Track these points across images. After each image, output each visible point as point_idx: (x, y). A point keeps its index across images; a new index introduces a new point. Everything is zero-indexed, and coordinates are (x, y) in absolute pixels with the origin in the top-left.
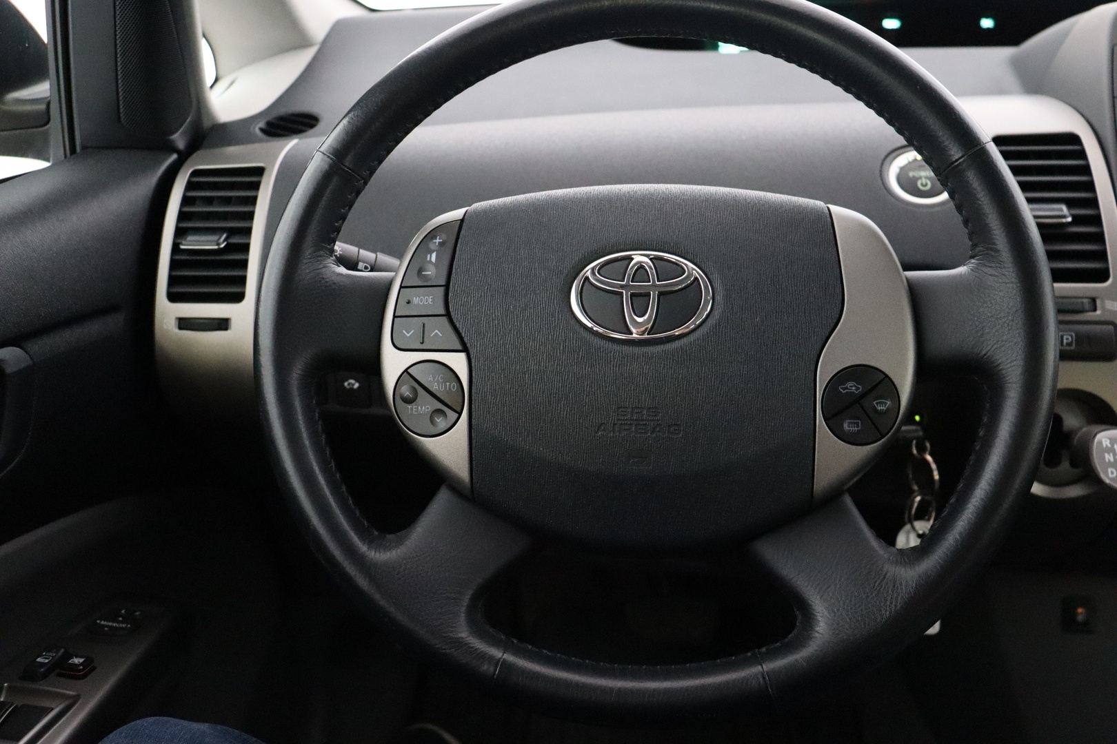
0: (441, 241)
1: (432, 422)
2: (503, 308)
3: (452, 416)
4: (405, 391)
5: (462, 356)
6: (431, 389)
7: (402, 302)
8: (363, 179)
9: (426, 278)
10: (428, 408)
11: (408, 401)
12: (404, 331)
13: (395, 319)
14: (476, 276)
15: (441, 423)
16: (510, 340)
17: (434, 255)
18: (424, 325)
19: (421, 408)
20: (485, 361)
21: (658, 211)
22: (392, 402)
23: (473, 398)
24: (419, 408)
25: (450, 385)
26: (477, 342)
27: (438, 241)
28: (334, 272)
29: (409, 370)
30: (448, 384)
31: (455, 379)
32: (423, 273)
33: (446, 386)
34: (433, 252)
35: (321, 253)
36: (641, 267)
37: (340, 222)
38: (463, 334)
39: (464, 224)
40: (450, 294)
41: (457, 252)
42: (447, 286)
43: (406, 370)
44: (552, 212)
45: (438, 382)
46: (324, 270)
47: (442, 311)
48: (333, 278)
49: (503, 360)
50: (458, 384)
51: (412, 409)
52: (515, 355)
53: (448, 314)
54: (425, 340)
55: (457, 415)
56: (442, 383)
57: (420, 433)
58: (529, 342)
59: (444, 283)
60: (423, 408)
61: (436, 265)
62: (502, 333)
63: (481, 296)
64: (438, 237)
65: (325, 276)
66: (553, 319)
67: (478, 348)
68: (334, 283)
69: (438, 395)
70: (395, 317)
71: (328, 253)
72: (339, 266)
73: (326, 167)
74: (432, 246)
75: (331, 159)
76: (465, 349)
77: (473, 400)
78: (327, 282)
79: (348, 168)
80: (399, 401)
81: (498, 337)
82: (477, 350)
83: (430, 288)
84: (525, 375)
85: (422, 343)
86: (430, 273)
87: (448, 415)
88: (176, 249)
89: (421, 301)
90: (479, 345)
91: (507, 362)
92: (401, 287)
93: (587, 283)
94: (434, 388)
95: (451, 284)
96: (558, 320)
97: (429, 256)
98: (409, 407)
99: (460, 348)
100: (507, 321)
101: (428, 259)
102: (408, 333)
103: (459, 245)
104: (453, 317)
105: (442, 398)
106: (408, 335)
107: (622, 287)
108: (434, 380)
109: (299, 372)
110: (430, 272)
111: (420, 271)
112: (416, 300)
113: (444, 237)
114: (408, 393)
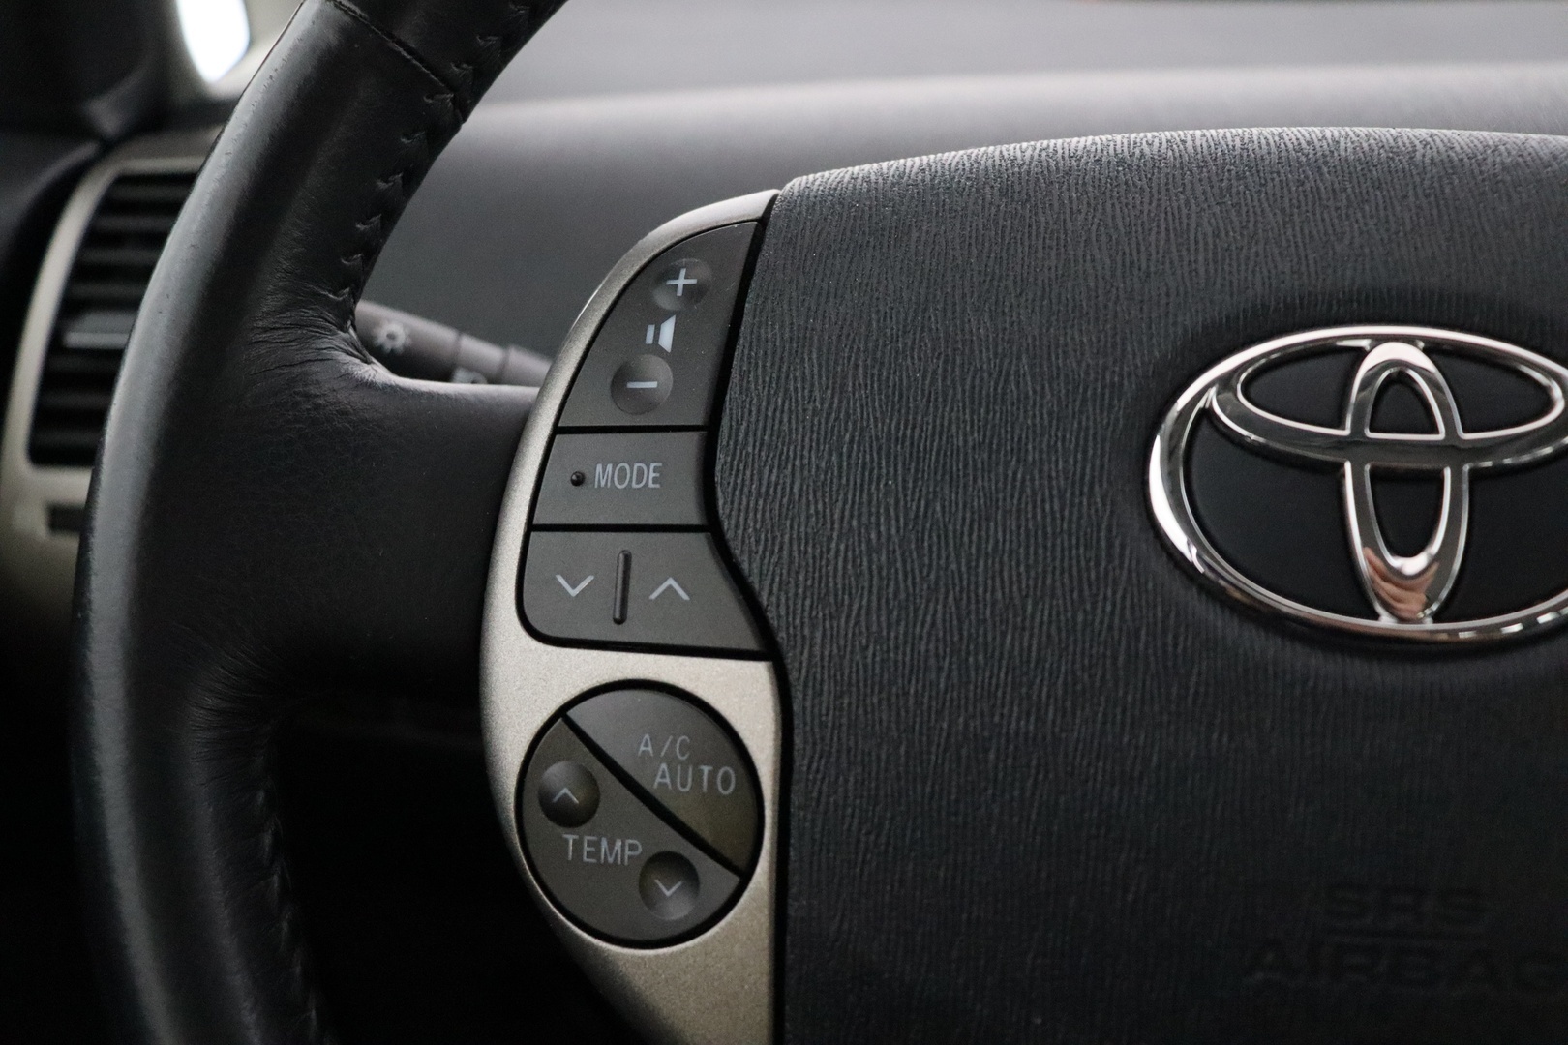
0: (693, 281)
1: (648, 896)
2: (907, 509)
3: (716, 879)
4: (560, 779)
5: (756, 676)
6: (644, 782)
7: (558, 477)
8: (452, 89)
9: (645, 401)
10: (633, 848)
11: (567, 816)
12: (561, 579)
13: (533, 535)
14: (811, 399)
15: (675, 903)
16: (933, 624)
17: (668, 330)
18: (628, 559)
19: (611, 844)
20: (839, 696)
21: (1427, 196)
22: (512, 815)
23: (793, 824)
24: (604, 844)
25: (712, 776)
26: (813, 627)
27: (681, 281)
28: (348, 376)
29: (572, 713)
30: (706, 769)
31: (734, 756)
32: (632, 385)
33: (698, 775)
34: (666, 316)
35: (308, 314)
36: (1399, 378)
37: (376, 219)
38: (764, 599)
39: (770, 232)
40: (721, 457)
41: (747, 319)
42: (710, 431)
43: (562, 713)
44: (1065, 195)
45: (671, 761)
46: (315, 367)
47: (692, 515)
48: (341, 396)
49: (906, 694)
50: (742, 771)
51: (578, 844)
52: (948, 677)
53: (711, 526)
54: (631, 612)
55: (734, 880)
56: (685, 765)
57: (605, 930)
58: (1004, 634)
59: (698, 421)
60: (619, 843)
61: (673, 358)
62: (902, 596)
63: (829, 466)
64: (683, 272)
65: (313, 390)
66: (1092, 554)
67: (817, 650)
68: (344, 413)
69: (670, 804)
70: (531, 527)
71: (330, 316)
72: (367, 362)
73: (332, 38)
74: (663, 300)
75: (346, 11)
76: (767, 648)
77: (794, 833)
78: (317, 407)
79: (409, 51)
80: (535, 814)
81: (890, 612)
82: (811, 655)
83: (658, 436)
84: (986, 751)
85: (619, 622)
86: (653, 385)
87: (702, 879)
88: (56, 344)
89: (621, 479)
90: (818, 640)
91: (918, 704)
92: (557, 430)
93: (1205, 429)
94: (659, 780)
95: (725, 421)
96: (1110, 556)
97: (651, 330)
98: (571, 838)
99: (750, 643)
100: (920, 557)
101: (649, 340)
102: (574, 587)
103: (751, 296)
104: (729, 535)
105: (684, 816)
106: (574, 592)
107: (1340, 444)
108: (657, 751)
109: (210, 701)
110: (655, 381)
111: (621, 377)
112: (602, 475)
113: (704, 272)
114: (565, 791)
